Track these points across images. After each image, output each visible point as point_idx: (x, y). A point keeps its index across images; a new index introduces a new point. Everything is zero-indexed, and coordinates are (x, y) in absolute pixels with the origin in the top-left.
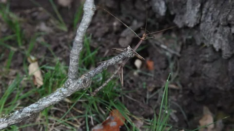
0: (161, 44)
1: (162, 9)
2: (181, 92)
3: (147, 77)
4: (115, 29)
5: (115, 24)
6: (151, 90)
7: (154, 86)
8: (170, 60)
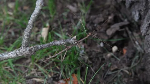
0: (136, 40)
1: (136, 17)
2: (132, 78)
3: (116, 60)
4: (109, 21)
5: (110, 18)
6: (112, 69)
7: (116, 67)
8: (137, 54)
